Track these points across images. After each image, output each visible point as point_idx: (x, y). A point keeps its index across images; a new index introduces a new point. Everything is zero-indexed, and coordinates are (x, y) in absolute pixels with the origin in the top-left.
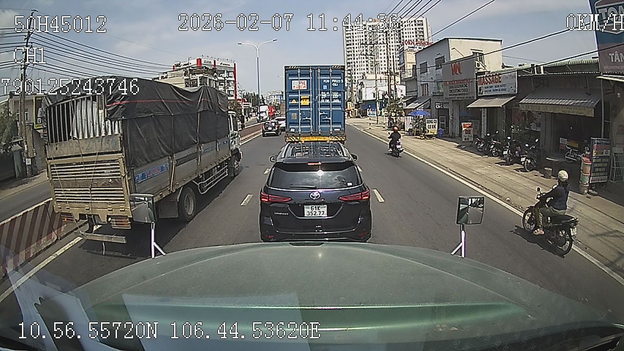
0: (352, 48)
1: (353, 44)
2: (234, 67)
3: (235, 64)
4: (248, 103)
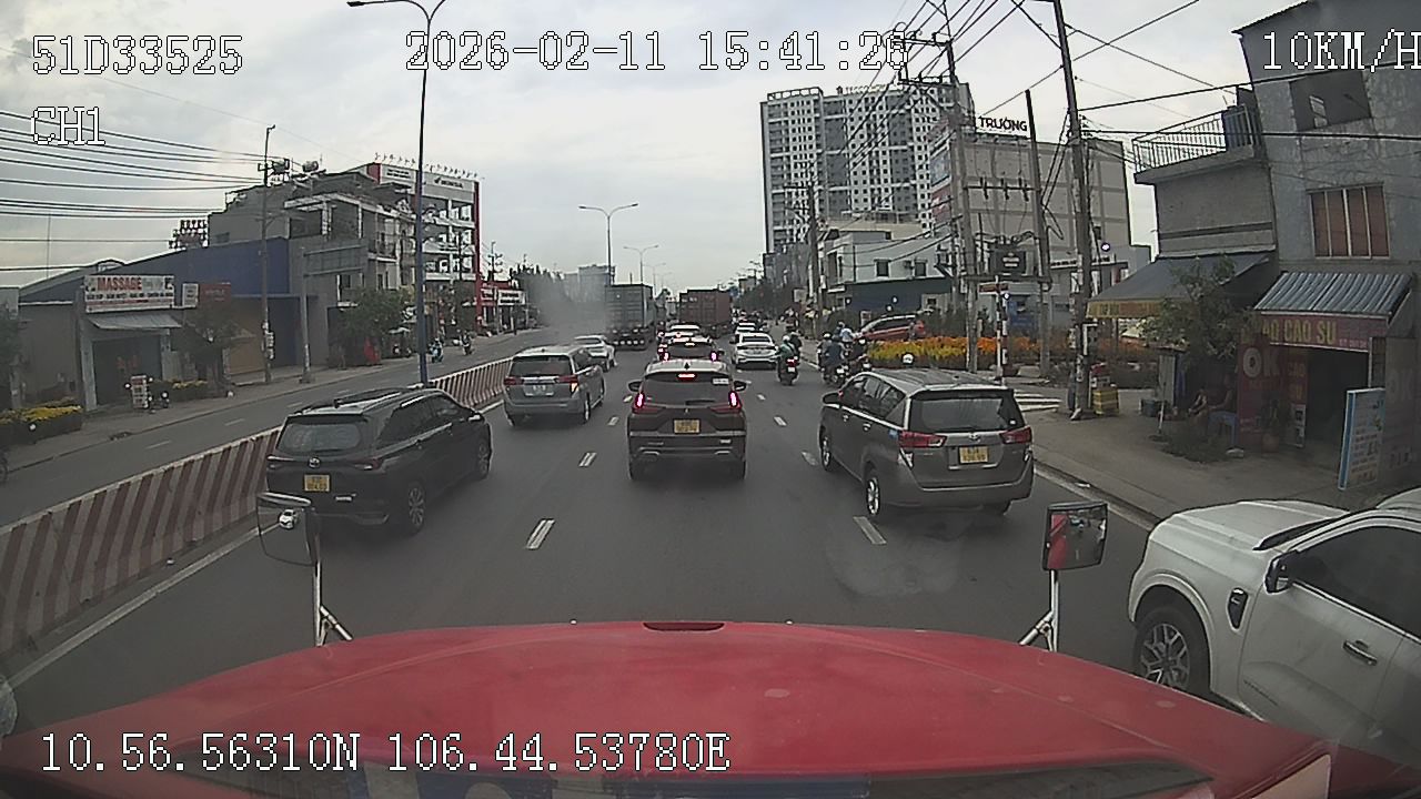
0: (784, 159)
1: (788, 149)
2: (473, 190)
3: (477, 184)
4: (512, 292)
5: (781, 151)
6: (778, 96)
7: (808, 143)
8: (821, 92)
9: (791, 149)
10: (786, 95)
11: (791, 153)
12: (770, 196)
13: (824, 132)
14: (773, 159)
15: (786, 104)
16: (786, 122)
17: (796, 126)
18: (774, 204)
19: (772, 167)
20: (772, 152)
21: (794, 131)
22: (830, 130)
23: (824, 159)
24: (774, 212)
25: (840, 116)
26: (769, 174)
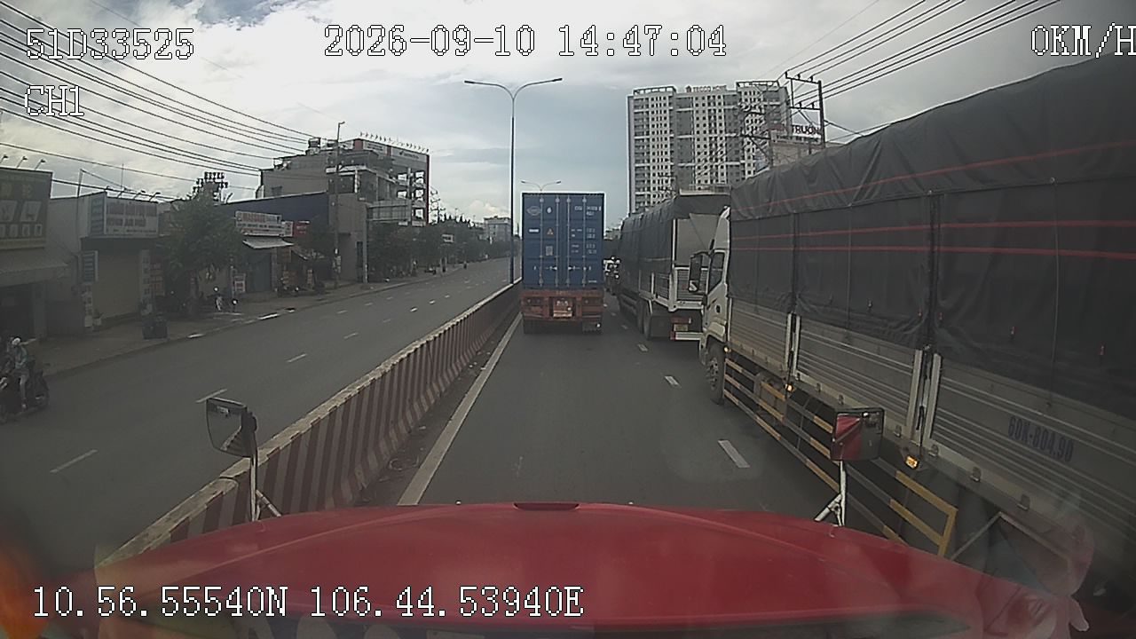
0: (645, 141)
1: (648, 134)
2: (426, 161)
3: (428, 156)
5: (643, 135)
6: (642, 92)
7: (664, 129)
8: (674, 90)
9: (650, 133)
10: (647, 91)
11: (651, 136)
12: (633, 169)
13: (676, 121)
14: (636, 140)
15: (647, 99)
16: (647, 112)
17: (655, 116)
18: (636, 175)
19: (636, 146)
20: (636, 135)
21: (653, 119)
22: (681, 119)
23: (676, 142)
24: (637, 181)
25: (688, 109)
26: (633, 152)
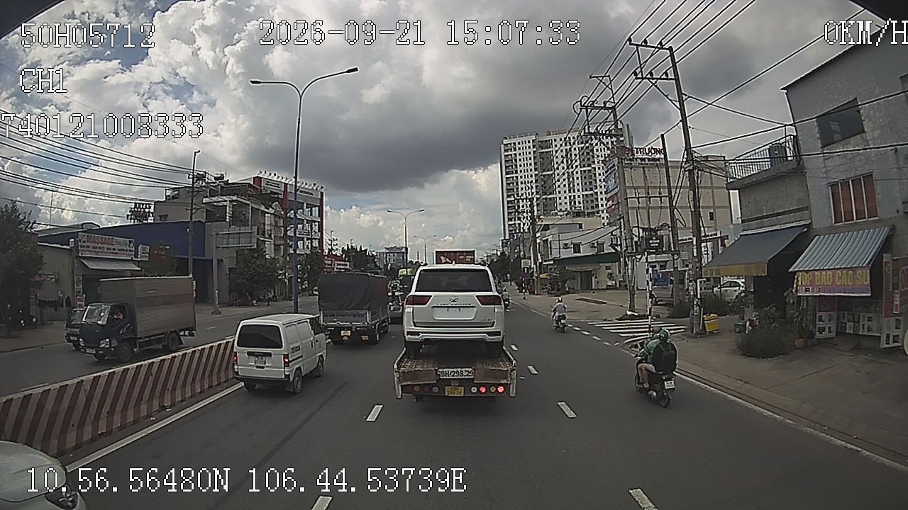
0: (515, 178)
1: (516, 172)
2: (320, 197)
3: (322, 194)
4: (343, 263)
5: (513, 173)
7: (529, 168)
8: (537, 134)
9: (519, 172)
11: (519, 175)
12: (506, 203)
13: (539, 160)
14: (507, 178)
15: (515, 143)
16: (515, 154)
17: (521, 157)
18: (508, 207)
19: (507, 184)
20: (507, 175)
21: (520, 160)
22: (543, 159)
23: (539, 178)
24: (508, 213)
25: (549, 150)
26: (505, 188)
